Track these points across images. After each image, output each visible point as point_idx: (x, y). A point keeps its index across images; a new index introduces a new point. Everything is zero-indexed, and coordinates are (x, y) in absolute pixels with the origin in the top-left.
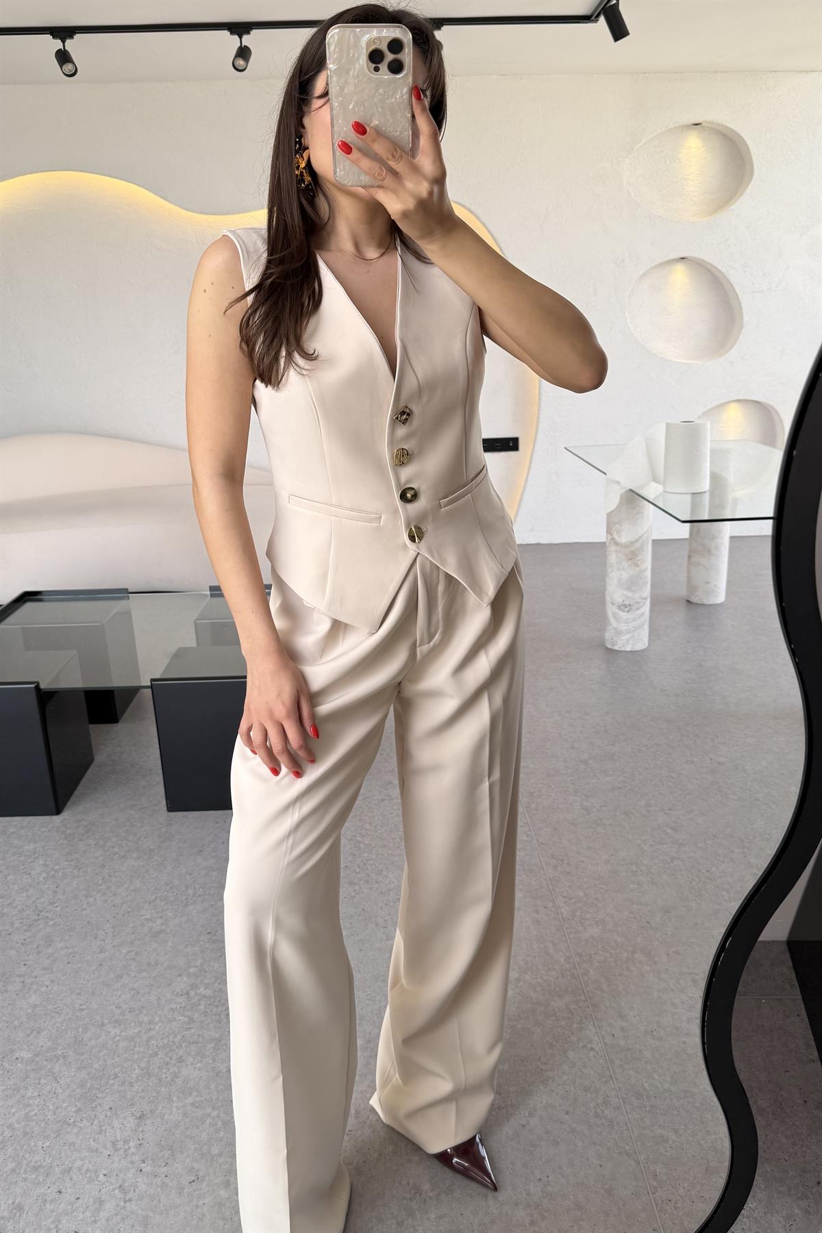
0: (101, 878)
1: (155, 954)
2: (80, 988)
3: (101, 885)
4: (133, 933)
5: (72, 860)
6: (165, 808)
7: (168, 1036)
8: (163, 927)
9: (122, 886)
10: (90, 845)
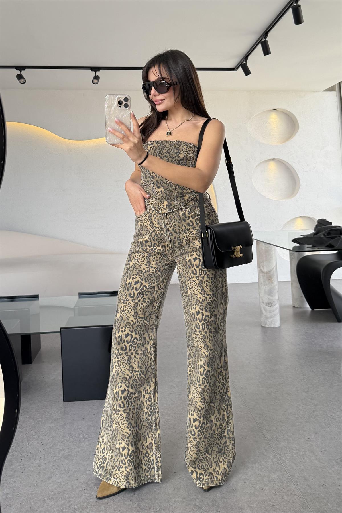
1: (67, 465)
2: (30, 484)
4: (54, 457)
6: (63, 400)
7: (80, 504)
8: (70, 453)
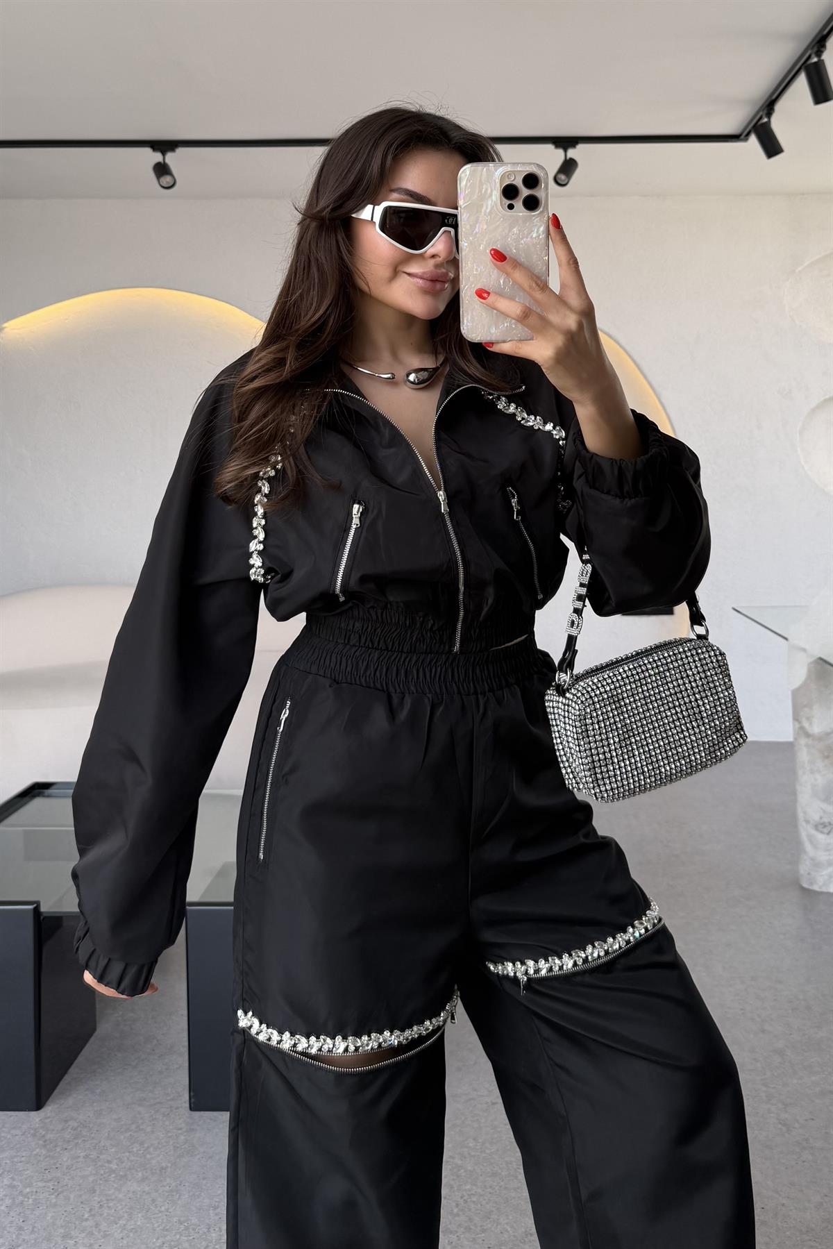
0: (88, 1209)
3: (87, 1220)
5: (51, 1180)
6: (188, 1105)
9: (116, 1224)
10: (79, 1157)
